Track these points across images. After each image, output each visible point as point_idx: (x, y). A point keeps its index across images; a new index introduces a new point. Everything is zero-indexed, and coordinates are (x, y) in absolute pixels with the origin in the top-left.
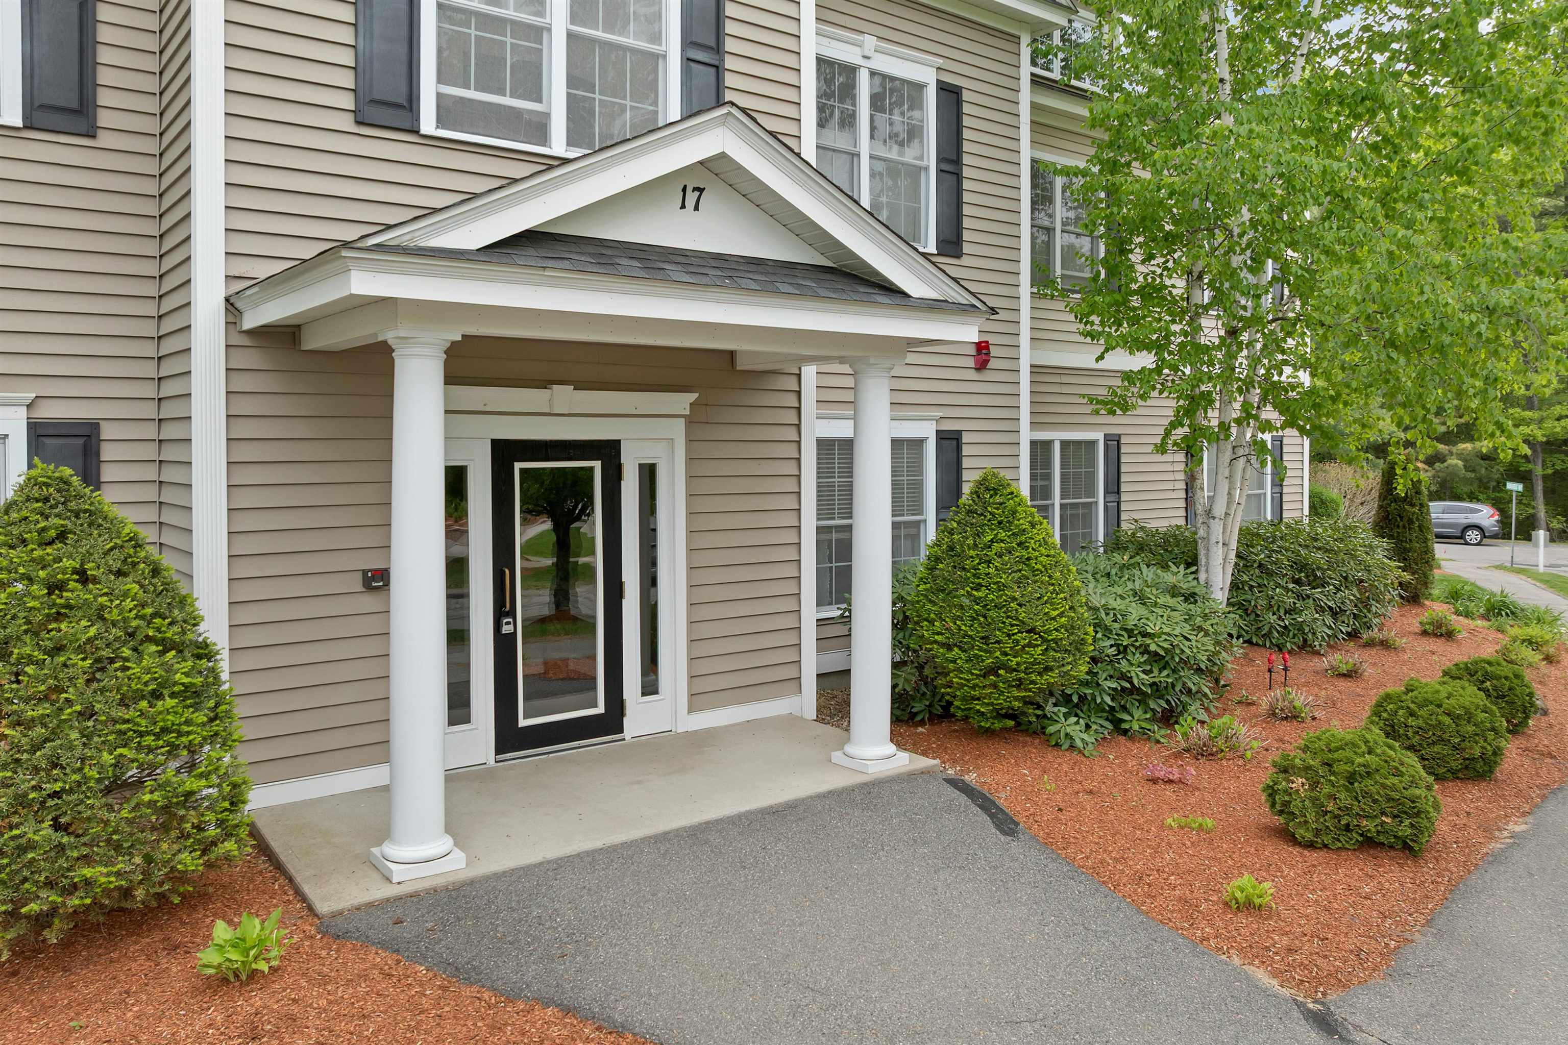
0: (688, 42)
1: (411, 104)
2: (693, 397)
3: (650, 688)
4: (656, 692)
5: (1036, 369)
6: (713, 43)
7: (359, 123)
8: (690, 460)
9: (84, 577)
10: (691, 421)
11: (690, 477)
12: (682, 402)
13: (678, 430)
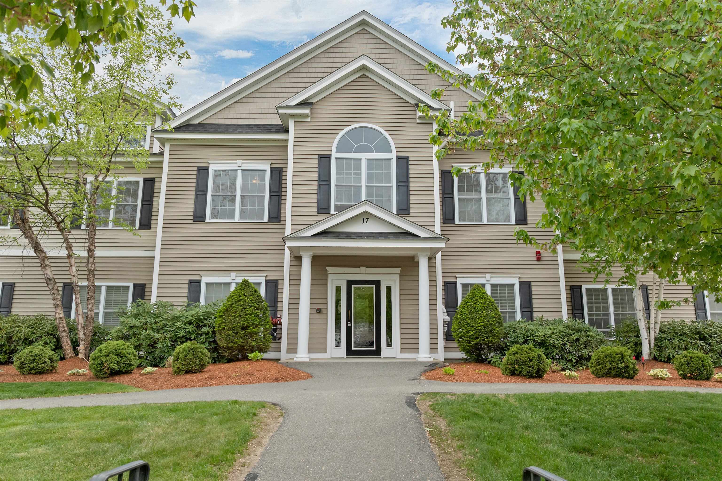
0: (398, 181)
1: (329, 208)
2: (400, 269)
3: (389, 345)
4: (391, 346)
5: (565, 261)
6: (406, 180)
7: (318, 213)
8: (400, 285)
9: (245, 295)
10: (400, 275)
11: (400, 290)
12: (398, 270)
13: (397, 277)
